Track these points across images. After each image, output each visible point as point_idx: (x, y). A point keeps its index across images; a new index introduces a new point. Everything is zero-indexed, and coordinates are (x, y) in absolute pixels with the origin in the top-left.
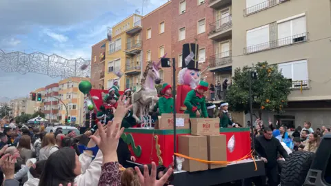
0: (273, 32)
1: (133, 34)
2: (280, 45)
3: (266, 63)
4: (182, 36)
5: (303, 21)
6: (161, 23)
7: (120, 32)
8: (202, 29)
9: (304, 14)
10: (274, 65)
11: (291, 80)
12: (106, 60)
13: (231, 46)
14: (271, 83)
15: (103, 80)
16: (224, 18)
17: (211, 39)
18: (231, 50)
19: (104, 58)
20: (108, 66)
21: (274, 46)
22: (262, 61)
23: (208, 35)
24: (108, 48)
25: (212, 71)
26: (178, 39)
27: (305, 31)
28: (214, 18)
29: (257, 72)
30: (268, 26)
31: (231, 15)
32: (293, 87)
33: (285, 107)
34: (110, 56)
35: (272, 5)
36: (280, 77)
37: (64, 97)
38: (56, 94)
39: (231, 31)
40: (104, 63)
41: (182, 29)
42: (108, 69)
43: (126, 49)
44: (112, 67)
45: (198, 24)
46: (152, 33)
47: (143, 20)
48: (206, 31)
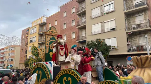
0: (103, 26)
1: (42, 25)
2: (105, 31)
3: (100, 39)
4: (65, 27)
5: (114, 22)
6: (55, 21)
7: (36, 24)
9: (114, 19)
10: (104, 40)
11: (110, 46)
14: (102, 47)
15: (27, 47)
16: (83, 19)
18: (86, 33)
19: (28, 36)
21: (103, 32)
22: (98, 38)
23: (76, 27)
24: (30, 32)
25: (78, 42)
26: (63, 28)
27: (115, 26)
29: (97, 43)
30: (100, 23)
32: (111, 49)
33: (108, 58)
34: (31, 35)
35: (102, 15)
36: (106, 45)
37: (7, 55)
38: (3, 53)
39: (86, 25)
40: (28, 38)
41: (64, 24)
42: (30, 41)
43: (39, 32)
44: (32, 41)
45: (72, 22)
46: (51, 25)
47: (47, 19)
48: (75, 25)
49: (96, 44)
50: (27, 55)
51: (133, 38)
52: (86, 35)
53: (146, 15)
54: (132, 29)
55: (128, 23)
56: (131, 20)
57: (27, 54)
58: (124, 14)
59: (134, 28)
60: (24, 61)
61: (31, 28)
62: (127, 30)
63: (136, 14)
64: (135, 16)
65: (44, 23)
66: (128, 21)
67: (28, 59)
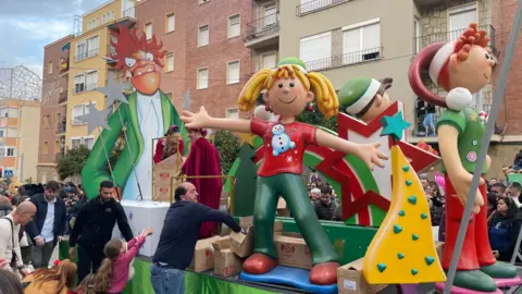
0: (336, 44)
2: (345, 62)
4: (204, 39)
5: (376, 31)
6: (169, 16)
7: (96, 25)
8: (235, 31)
9: (378, 20)
12: (70, 72)
13: (277, 61)
15: (65, 106)
16: (268, 16)
17: (248, 47)
19: (67, 69)
20: (73, 82)
21: (337, 65)
23: (245, 41)
24: (75, 52)
26: (196, 44)
27: (379, 45)
28: (253, 15)
30: (330, 33)
31: (278, 12)
34: (79, 65)
35: (336, 4)
39: (278, 37)
40: (67, 77)
41: (203, 28)
42: (74, 87)
43: (107, 56)
44: (82, 85)
45: (229, 21)
46: (153, 30)
47: (138, 7)
48: (242, 35)
50: (64, 137)
53: (483, 11)
55: (422, 37)
56: (433, 28)
57: (67, 134)
60: (54, 158)
63: (451, 6)
64: (449, 12)
65: (127, 20)
66: (423, 29)
67: (69, 151)
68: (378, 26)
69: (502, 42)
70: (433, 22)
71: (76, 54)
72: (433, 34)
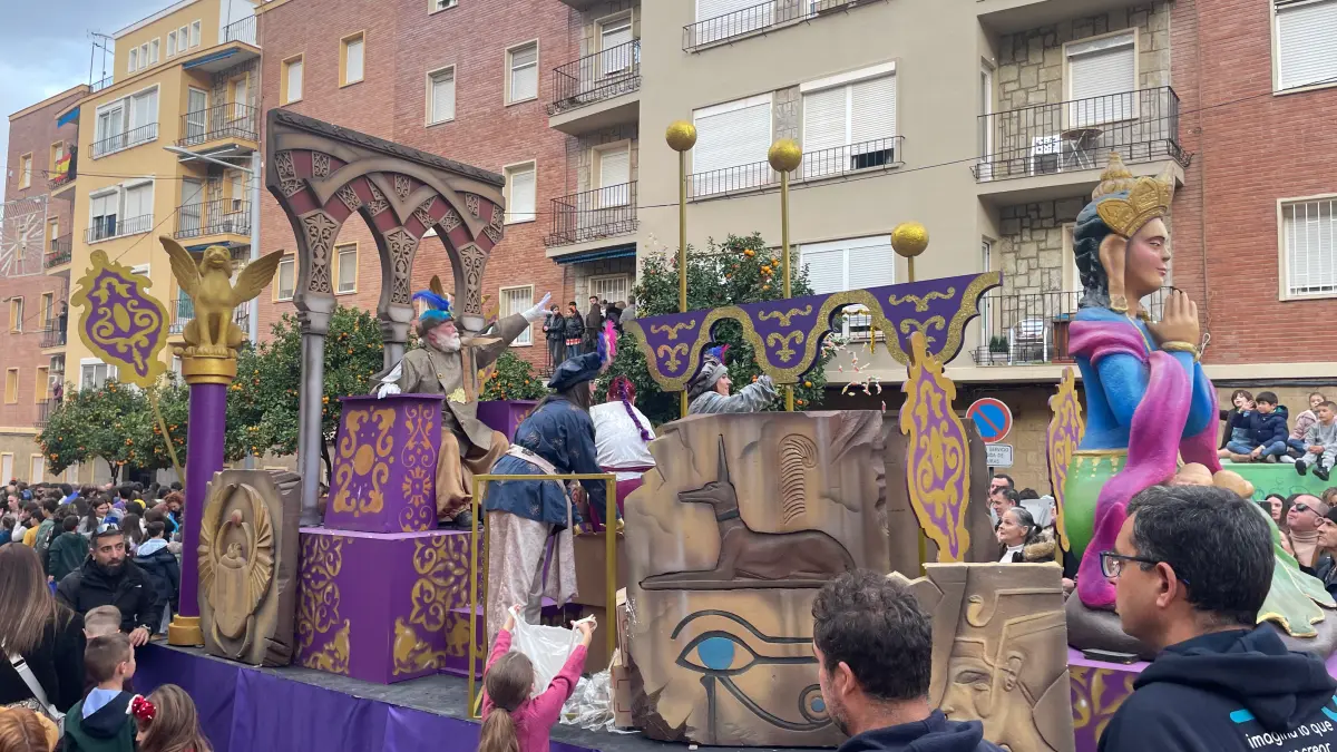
0: (786, 123)
1: (214, 73)
2: (808, 176)
3: (755, 241)
4: (441, 105)
5: (885, 93)
6: (348, 42)
7: (152, 59)
8: (524, 85)
9: (890, 67)
12: (78, 183)
13: (634, 167)
15: (66, 275)
16: (610, 50)
17: (559, 128)
18: (633, 182)
19: (72, 174)
20: (87, 211)
22: (743, 233)
23: (550, 114)
24: (92, 131)
25: (558, 259)
26: (421, 114)
27: (892, 131)
28: (572, 46)
29: (726, 272)
30: (769, 98)
31: (636, 40)
34: (106, 167)
35: (786, 23)
39: (637, 103)
40: (70, 196)
41: (439, 77)
42: (91, 224)
43: (181, 142)
44: (112, 218)
45: (508, 59)
46: (307, 77)
47: (263, 17)
48: (541, 97)
49: (723, 281)
50: (61, 358)
51: (1030, 250)
52: (633, 194)
53: (1152, 50)
54: (1026, 166)
55: (1000, 114)
56: (1027, 91)
57: (68, 350)
58: (974, 27)
59: (1046, 164)
60: (36, 411)
61: (105, 93)
62: (986, 170)
63: (1072, 38)
64: (1066, 53)
65: (237, 50)
66: (1003, 96)
67: (75, 396)
68: (891, 83)
69: (1198, 131)
70: (1027, 76)
71: (96, 138)
72: (1027, 106)
